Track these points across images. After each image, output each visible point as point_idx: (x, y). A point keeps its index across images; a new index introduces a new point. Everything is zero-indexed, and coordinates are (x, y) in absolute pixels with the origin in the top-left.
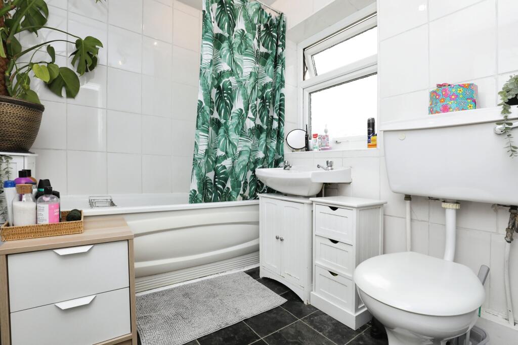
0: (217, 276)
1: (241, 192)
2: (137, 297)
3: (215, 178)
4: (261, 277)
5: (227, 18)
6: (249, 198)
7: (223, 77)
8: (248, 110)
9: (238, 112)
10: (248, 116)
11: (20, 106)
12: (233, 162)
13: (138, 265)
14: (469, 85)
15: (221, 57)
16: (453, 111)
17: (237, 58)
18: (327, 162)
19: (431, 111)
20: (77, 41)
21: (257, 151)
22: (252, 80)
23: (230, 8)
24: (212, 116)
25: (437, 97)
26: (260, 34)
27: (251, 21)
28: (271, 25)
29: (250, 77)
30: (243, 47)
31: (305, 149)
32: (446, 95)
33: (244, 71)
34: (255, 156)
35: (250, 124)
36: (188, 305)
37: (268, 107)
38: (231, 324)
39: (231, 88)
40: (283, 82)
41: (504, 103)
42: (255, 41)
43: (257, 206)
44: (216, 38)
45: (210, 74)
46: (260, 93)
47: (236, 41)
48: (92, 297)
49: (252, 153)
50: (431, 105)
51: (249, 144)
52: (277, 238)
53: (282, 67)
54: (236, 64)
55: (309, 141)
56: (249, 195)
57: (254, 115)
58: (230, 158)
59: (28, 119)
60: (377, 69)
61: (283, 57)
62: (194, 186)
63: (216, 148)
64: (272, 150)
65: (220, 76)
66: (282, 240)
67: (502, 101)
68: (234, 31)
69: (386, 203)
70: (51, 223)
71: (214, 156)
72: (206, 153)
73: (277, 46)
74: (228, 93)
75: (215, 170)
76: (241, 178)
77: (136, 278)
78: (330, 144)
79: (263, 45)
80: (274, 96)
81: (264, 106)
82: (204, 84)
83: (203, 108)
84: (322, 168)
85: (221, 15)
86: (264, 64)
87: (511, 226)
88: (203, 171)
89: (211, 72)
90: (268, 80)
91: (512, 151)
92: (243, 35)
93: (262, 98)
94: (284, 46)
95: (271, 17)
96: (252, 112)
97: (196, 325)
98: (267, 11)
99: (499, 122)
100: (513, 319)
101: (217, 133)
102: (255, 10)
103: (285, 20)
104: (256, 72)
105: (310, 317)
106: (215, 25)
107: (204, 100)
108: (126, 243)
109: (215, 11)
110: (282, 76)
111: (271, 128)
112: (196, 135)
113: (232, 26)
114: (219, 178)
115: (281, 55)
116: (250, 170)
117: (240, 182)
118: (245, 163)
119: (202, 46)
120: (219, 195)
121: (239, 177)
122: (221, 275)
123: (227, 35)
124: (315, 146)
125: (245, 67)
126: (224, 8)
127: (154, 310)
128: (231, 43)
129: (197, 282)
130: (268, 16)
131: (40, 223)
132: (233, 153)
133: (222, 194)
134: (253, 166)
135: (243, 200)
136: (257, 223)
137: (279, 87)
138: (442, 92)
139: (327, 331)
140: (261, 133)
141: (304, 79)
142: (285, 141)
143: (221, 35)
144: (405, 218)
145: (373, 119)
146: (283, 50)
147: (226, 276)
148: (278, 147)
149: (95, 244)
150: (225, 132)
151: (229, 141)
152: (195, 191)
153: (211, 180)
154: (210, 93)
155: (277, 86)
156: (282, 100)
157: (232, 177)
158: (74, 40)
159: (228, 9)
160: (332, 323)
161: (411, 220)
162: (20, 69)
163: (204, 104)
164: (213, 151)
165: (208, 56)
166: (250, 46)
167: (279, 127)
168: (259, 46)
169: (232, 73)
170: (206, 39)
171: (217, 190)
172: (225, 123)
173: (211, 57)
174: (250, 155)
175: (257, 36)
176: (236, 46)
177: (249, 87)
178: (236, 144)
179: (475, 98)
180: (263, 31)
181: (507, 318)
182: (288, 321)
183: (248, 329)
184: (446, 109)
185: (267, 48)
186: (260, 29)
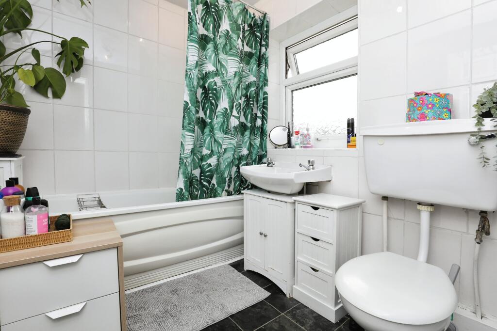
0: (203, 270)
1: (226, 188)
2: (126, 295)
3: (201, 176)
4: (245, 270)
5: (212, 19)
6: (233, 193)
7: (208, 77)
8: (233, 108)
9: (222, 111)
10: (233, 114)
11: (5, 111)
12: (218, 160)
13: (127, 264)
14: (445, 95)
15: (206, 58)
16: (429, 120)
17: (221, 58)
18: (309, 161)
19: (410, 119)
20: (62, 41)
21: (241, 147)
22: (236, 79)
23: (215, 9)
24: (198, 116)
25: (415, 105)
26: (244, 34)
27: (236, 22)
28: (254, 25)
29: (235, 77)
30: (228, 48)
31: (287, 145)
32: (423, 104)
33: (229, 70)
34: (239, 152)
35: (234, 122)
36: (176, 302)
37: (252, 105)
38: (217, 320)
39: (216, 89)
40: (267, 80)
41: (478, 116)
42: (240, 41)
43: (242, 201)
44: (201, 39)
45: (196, 75)
46: (244, 92)
47: (221, 41)
48: (83, 304)
49: (236, 149)
50: (408, 112)
51: (234, 142)
52: (261, 234)
53: (266, 66)
54: (222, 65)
55: (291, 137)
56: (234, 190)
57: (238, 113)
58: (216, 156)
59: (14, 124)
60: (357, 70)
61: (267, 56)
62: (181, 184)
63: (202, 147)
64: (256, 147)
65: (205, 77)
66: (265, 236)
67: (476, 113)
68: (218, 32)
69: (365, 202)
70: (40, 234)
71: (200, 154)
72: (192, 152)
73: (261, 45)
74: (213, 93)
75: (201, 167)
76: (226, 174)
77: (125, 276)
78: (311, 142)
79: (247, 45)
80: (257, 94)
81: (248, 105)
82: (190, 85)
83: (189, 109)
84: (304, 167)
85: (206, 16)
86: (248, 63)
87: (481, 228)
88: (189, 169)
89: (197, 73)
90: (252, 79)
91: (485, 162)
92: (227, 36)
93: (246, 96)
94: (267, 45)
95: (255, 17)
96: (236, 110)
97: (184, 323)
98: (251, 11)
99: (472, 134)
100: (480, 313)
101: (203, 132)
102: (239, 11)
103: (268, 20)
104: (240, 71)
105: (293, 310)
106: (200, 26)
107: (190, 101)
108: (115, 251)
109: (200, 12)
110: (265, 75)
111: (255, 125)
112: (182, 135)
113: (217, 26)
114: (206, 176)
115: (265, 54)
116: (234, 166)
117: (225, 178)
118: (229, 160)
119: (187, 47)
120: (205, 192)
121: (224, 174)
122: (207, 268)
123: (212, 36)
124: (296, 143)
125: (229, 67)
126: (209, 9)
127: (142, 308)
128: (216, 45)
129: (184, 277)
130: (252, 16)
131: (29, 233)
132: (219, 151)
133: (208, 191)
134: (237, 162)
135: (228, 195)
136: (242, 217)
137: (262, 86)
138: (420, 100)
139: (309, 325)
140: (245, 130)
141: (286, 78)
142: (268, 137)
143: (206, 36)
144: (382, 216)
145: (353, 120)
146: (266, 50)
147: (212, 269)
148: (261, 144)
149: (84, 253)
150: (210, 131)
151: (215, 139)
152: (181, 189)
153: (196, 177)
154: (196, 94)
155: (261, 85)
156: (265, 98)
157: (217, 174)
158: (60, 41)
159: (213, 10)
160: (313, 317)
161: (388, 218)
162: (5, 72)
163: (190, 105)
164: (199, 149)
165: (193, 58)
166: (234, 46)
167: (263, 124)
168: (243, 45)
169: (217, 74)
170: (191, 41)
171: (203, 187)
172: (211, 123)
173: (196, 59)
174: (235, 151)
175: (241, 36)
176: (220, 47)
177: (233, 87)
178: (221, 142)
179: (450, 108)
180: (247, 30)
181: (474, 311)
182: (272, 315)
183: (234, 325)
184: (423, 118)
185: (251, 47)
186: (244, 29)
